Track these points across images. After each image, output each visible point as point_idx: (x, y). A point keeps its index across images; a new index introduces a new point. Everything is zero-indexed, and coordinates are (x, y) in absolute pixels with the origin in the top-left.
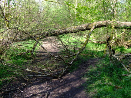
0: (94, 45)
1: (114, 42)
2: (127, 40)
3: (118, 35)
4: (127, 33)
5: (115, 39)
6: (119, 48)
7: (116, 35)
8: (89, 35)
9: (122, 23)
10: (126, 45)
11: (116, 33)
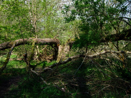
0: (18, 63)
1: (38, 58)
2: (49, 55)
3: (40, 51)
4: (48, 48)
5: (37, 55)
6: (42, 63)
7: (39, 51)
8: (10, 54)
9: (41, 40)
10: (49, 59)
11: (38, 49)
